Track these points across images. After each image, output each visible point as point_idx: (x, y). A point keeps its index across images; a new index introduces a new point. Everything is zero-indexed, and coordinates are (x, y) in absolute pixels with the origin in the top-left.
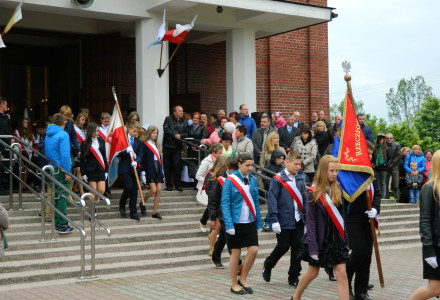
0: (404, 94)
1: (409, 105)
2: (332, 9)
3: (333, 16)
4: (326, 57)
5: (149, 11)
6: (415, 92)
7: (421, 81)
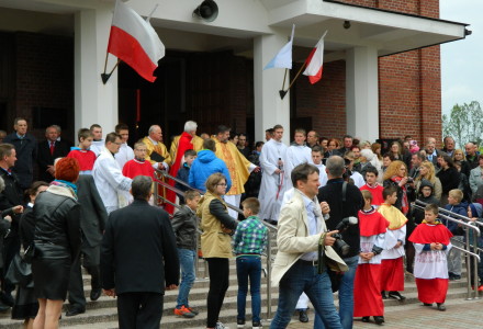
0: (458, 122)
1: (464, 134)
2: (466, 25)
3: (467, 33)
4: (439, 79)
5: (272, 27)
6: (470, 119)
7: (476, 107)
